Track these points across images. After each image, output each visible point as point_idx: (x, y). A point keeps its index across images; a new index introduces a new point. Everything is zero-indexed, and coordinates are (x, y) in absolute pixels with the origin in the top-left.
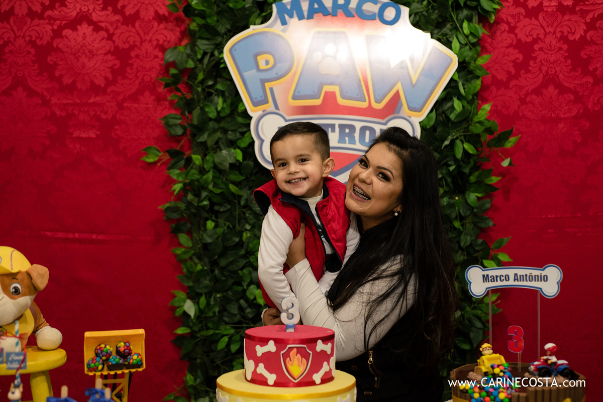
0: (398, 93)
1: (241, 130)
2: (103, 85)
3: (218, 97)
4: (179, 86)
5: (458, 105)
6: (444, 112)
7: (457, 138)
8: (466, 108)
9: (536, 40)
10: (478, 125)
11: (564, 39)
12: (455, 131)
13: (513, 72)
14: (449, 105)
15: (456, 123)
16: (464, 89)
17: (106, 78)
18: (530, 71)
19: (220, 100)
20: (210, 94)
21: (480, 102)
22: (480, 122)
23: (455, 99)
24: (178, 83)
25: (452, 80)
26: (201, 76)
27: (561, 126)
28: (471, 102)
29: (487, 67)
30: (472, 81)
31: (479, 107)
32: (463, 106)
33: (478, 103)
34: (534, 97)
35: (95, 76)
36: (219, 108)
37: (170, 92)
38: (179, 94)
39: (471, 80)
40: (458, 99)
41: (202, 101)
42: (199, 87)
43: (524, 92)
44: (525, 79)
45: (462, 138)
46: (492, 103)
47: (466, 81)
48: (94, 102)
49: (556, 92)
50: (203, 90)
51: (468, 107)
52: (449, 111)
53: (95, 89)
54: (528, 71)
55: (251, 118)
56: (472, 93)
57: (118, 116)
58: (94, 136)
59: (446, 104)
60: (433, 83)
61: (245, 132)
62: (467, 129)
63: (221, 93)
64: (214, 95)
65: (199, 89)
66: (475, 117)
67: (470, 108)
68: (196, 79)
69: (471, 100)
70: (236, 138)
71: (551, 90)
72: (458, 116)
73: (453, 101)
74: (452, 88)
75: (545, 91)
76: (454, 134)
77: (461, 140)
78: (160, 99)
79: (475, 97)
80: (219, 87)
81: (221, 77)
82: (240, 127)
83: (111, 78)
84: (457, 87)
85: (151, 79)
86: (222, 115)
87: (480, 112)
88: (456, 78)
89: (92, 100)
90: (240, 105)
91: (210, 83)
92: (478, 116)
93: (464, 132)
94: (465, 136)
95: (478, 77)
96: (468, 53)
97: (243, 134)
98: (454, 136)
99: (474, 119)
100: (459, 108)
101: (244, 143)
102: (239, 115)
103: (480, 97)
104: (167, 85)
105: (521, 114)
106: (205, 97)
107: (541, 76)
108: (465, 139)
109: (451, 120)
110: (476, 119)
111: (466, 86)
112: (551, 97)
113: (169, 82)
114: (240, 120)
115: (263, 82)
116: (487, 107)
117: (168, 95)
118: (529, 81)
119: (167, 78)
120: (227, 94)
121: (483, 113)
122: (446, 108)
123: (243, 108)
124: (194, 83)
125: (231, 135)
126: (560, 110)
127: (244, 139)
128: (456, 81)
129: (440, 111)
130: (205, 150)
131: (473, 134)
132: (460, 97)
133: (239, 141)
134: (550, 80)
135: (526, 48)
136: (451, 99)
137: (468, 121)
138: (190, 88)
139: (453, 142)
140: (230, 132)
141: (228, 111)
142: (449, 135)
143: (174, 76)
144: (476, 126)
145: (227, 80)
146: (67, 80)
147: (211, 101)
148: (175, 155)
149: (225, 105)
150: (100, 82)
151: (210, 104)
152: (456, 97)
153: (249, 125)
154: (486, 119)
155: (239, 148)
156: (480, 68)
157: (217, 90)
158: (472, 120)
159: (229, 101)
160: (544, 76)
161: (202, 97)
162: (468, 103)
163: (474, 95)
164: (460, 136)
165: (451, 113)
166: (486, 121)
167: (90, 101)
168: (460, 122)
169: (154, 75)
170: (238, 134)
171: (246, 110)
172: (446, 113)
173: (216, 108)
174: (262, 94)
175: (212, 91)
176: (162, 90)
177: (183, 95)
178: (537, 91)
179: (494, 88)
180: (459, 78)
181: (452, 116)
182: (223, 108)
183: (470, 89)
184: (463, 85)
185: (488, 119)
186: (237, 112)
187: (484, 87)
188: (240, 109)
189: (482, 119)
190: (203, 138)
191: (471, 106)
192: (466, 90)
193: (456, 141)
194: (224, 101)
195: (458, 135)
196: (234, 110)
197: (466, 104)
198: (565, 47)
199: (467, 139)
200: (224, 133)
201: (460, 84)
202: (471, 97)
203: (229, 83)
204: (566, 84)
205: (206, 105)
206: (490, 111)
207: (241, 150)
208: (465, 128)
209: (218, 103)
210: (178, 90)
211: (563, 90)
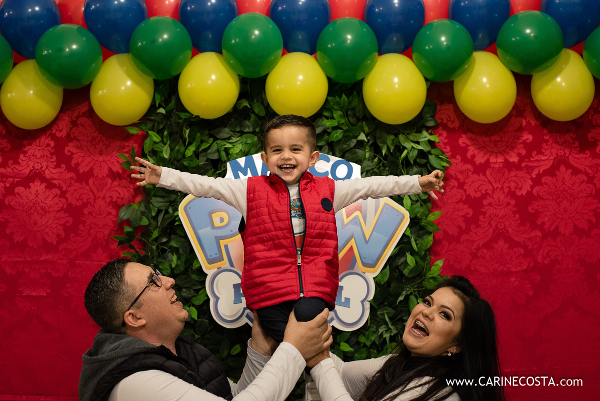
1: (196, 288)
2: (55, 243)
3: (173, 255)
4: (132, 243)
5: (410, 259)
6: (397, 267)
7: (411, 294)
8: (419, 264)
9: (485, 196)
10: (431, 281)
11: (512, 194)
12: (409, 286)
13: (464, 226)
14: (402, 260)
15: (410, 278)
16: (417, 244)
17: (58, 236)
18: (480, 225)
19: (175, 258)
20: (164, 251)
21: (433, 258)
22: (434, 278)
23: (408, 255)
24: (131, 241)
25: (404, 235)
26: (155, 234)
27: (513, 279)
28: (423, 258)
29: (438, 222)
30: (425, 237)
31: (432, 263)
32: (416, 261)
33: (431, 259)
34: (485, 251)
35: (47, 233)
36: (173, 266)
37: (123, 249)
38: (133, 251)
39: (423, 236)
40: (411, 254)
41: (155, 259)
42: (154, 245)
43: (475, 246)
44: (476, 233)
45: (416, 293)
46: (443, 260)
47: (419, 237)
48: (45, 259)
49: (507, 245)
50: (157, 247)
51: (421, 262)
52: (403, 266)
53: (46, 247)
54: (478, 226)
55: (206, 275)
56: (424, 248)
57: (69, 274)
58: (45, 295)
59: (399, 259)
61: (200, 290)
62: (420, 285)
63: (175, 250)
64: (168, 251)
65: (154, 247)
66: (428, 273)
67: (423, 264)
68: (151, 236)
69: (424, 256)
70: (190, 296)
71: (501, 245)
72: (411, 271)
73: (406, 256)
74: (404, 243)
75: (495, 246)
76: (408, 289)
77: (415, 295)
78: (113, 256)
79: (428, 253)
80: (173, 244)
81: (175, 233)
82: (195, 285)
83: (63, 235)
84: (410, 243)
85: (104, 236)
86: (176, 272)
87: (433, 268)
88: (408, 233)
89: (43, 258)
90: (195, 262)
91: (164, 240)
92: (431, 272)
93: (418, 287)
94: (419, 291)
95: (430, 233)
96: (419, 210)
97: (197, 291)
98: (408, 291)
99: (427, 275)
100: (412, 263)
101: (198, 301)
102: (193, 272)
103: (433, 252)
104: (121, 243)
105: (473, 268)
106: (159, 253)
107: (491, 230)
108: (419, 294)
109: (405, 276)
110: (429, 275)
111: (418, 242)
112: (502, 251)
113: (122, 239)
114: (194, 277)
116: (440, 263)
117: (121, 252)
118: (480, 235)
119: (121, 236)
120: (181, 251)
121: (435, 269)
122: (399, 264)
123: (197, 266)
124: (148, 241)
125: (185, 292)
126: (511, 264)
127: (198, 296)
128: (408, 237)
129: (394, 266)
131: (426, 289)
132: (413, 253)
133: (194, 298)
134: (500, 234)
135: (476, 203)
136: (404, 254)
137: (422, 277)
138: (144, 245)
139: (407, 298)
140: (184, 290)
141: (182, 268)
142: (403, 291)
143: (128, 233)
144: (430, 282)
145: (181, 236)
146: (18, 238)
147: (165, 258)
149: (179, 263)
150: (52, 239)
151: (164, 261)
152: (409, 252)
153: (203, 283)
154: (439, 275)
155: (194, 306)
156: (432, 224)
157: (171, 247)
158: (425, 276)
159: (183, 259)
160: (494, 231)
161: (156, 253)
162: (421, 258)
163: (426, 251)
164: (414, 291)
165: (404, 269)
166: (439, 277)
167: (41, 259)
168: (414, 278)
169: (107, 232)
170: (192, 291)
171: (201, 267)
172: (400, 268)
173: (171, 266)
175: (166, 248)
176: (115, 246)
177: (137, 252)
178: (488, 245)
179: (445, 243)
180: (411, 233)
181: (406, 272)
182: (177, 266)
183: (422, 244)
184: (415, 241)
185: (441, 274)
186: (192, 269)
187: (436, 242)
188: (195, 266)
189: (434, 275)
191: (424, 262)
192: (419, 246)
193: (410, 296)
194: (179, 258)
195: (412, 290)
196: (189, 267)
197: (419, 260)
198: (513, 202)
199: (421, 295)
200: (177, 291)
201: (413, 240)
202: (423, 253)
203: (183, 239)
204: (516, 239)
205: (160, 262)
206: (443, 265)
207: (196, 308)
208: (419, 283)
209: (172, 260)
210: (132, 247)
211: (513, 244)
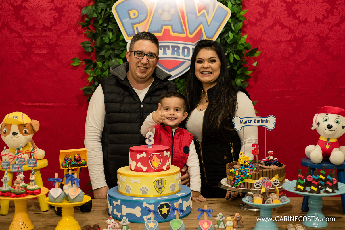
0: (201, 29)
1: (122, 49)
2: (49, 27)
3: (110, 32)
4: (89, 27)
5: (231, 35)
6: (224, 39)
7: (231, 52)
8: (235, 37)
9: (270, 2)
10: (241, 45)
11: (284, 1)
12: (230, 48)
13: (259, 18)
14: (227, 35)
15: (230, 44)
16: (234, 27)
17: (51, 23)
19: (111, 34)
20: (105, 31)
21: (242, 34)
22: (242, 44)
23: (230, 32)
24: (89, 25)
25: (228, 22)
26: (101, 22)
27: (282, 45)
28: (237, 34)
29: (245, 16)
30: (238, 23)
31: (241, 37)
32: (233, 36)
33: (241, 34)
34: (269, 30)
35: (45, 21)
36: (110, 38)
37: (85, 29)
38: (90, 31)
39: (237, 23)
40: (231, 32)
41: (101, 34)
42: (100, 28)
43: (264, 28)
44: (265, 21)
45: (233, 52)
46: (247, 34)
47: (235, 23)
48: (45, 35)
49: (280, 28)
50: (102, 28)
51: (236, 36)
52: (227, 38)
53: (45, 28)
54: (266, 17)
55: (127, 43)
56: (238, 29)
57: (58, 42)
58: (46, 53)
59: (225, 35)
60: (219, 24)
61: (124, 50)
62: (235, 48)
63: (111, 30)
64: (107, 31)
65: (100, 29)
66: (240, 42)
67: (237, 37)
68: (98, 23)
69: (238, 33)
70: (119, 53)
71: (278, 27)
72: (231, 41)
73: (229, 33)
74: (228, 26)
75: (274, 27)
76: (229, 50)
77: (233, 53)
78: (79, 33)
79: (240, 31)
80: (110, 27)
81: (111, 21)
82: (121, 48)
83: (53, 23)
84: (230, 26)
85: (75, 23)
86: (112, 41)
87: (242, 39)
88: (230, 21)
89: (44, 34)
90: (121, 36)
91: (105, 25)
92: (241, 41)
93: (234, 49)
94: (235, 51)
95: (241, 21)
96: (236, 9)
97: (123, 51)
98: (229, 51)
99: (239, 43)
100: (232, 36)
101: (123, 56)
102: (120, 41)
103: (242, 31)
104: (83, 26)
105: (262, 39)
106: (103, 32)
108: (235, 52)
109: (228, 43)
110: (240, 43)
111: (235, 26)
112: (278, 31)
113: (84, 25)
114: (121, 44)
115: (133, 24)
116: (245, 37)
117: (83, 31)
118: (267, 22)
119: (83, 23)
120: (114, 30)
121: (243, 40)
122: (225, 37)
123: (122, 38)
124: (97, 25)
125: (116, 51)
126: (282, 37)
127: (123, 54)
128: (230, 23)
129: (222, 38)
130: (104, 60)
131: (238, 50)
132: (232, 31)
133: (121, 55)
134: (277, 22)
135: (265, 6)
136: (228, 32)
137: (236, 44)
138: (95, 28)
139: (229, 54)
140: (116, 50)
141: (115, 39)
142: (227, 50)
143: (87, 21)
144: (240, 46)
145: (114, 23)
146: (31, 24)
147: (106, 34)
148: (88, 62)
149: (113, 37)
150: (48, 25)
151: (105, 36)
152: (230, 31)
153: (126, 46)
154: (245, 43)
155: (121, 58)
156: (242, 16)
157: (109, 29)
158: (238, 43)
159: (115, 34)
160: (274, 20)
161: (101, 32)
162: (236, 34)
163: (239, 30)
164: (232, 51)
165: (227, 39)
166: (245, 44)
167: (42, 35)
168: (232, 44)
169: (76, 21)
170: (120, 51)
171: (124, 39)
172: (225, 39)
173: (109, 38)
174: (132, 30)
175: (106, 29)
176: (80, 28)
177: (92, 31)
178: (271, 27)
179: (249, 26)
180: (231, 21)
181: (228, 41)
182: (112, 38)
183: (237, 27)
184: (234, 25)
185: (246, 43)
186: (120, 40)
187: (244, 26)
188: (121, 38)
189: (243, 43)
190: (103, 53)
191: (238, 36)
192: (235, 28)
193: (230, 53)
194: (113, 34)
195: (231, 50)
196: (118, 39)
197: (235, 35)
198: (285, 5)
199: (236, 53)
200: (113, 51)
201: (232, 25)
202: (237, 31)
203: (115, 24)
204: (285, 24)
205: (104, 36)
206: (247, 38)
207: (122, 59)
208: (235, 47)
209: (110, 35)
210: (89, 29)
211: (283, 27)
